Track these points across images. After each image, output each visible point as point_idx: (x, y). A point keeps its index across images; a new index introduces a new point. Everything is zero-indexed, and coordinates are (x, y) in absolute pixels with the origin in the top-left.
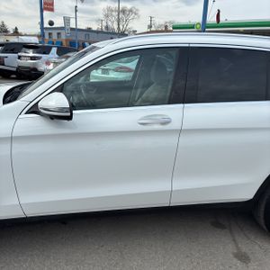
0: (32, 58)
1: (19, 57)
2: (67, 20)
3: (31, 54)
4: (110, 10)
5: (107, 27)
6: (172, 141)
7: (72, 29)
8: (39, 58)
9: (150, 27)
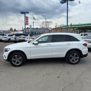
0: (23, 37)
1: (20, 37)
2: (31, 26)
3: (23, 36)
4: (43, 22)
5: (42, 27)
6: (51, 47)
7: (32, 28)
8: (25, 37)
9: (56, 26)
